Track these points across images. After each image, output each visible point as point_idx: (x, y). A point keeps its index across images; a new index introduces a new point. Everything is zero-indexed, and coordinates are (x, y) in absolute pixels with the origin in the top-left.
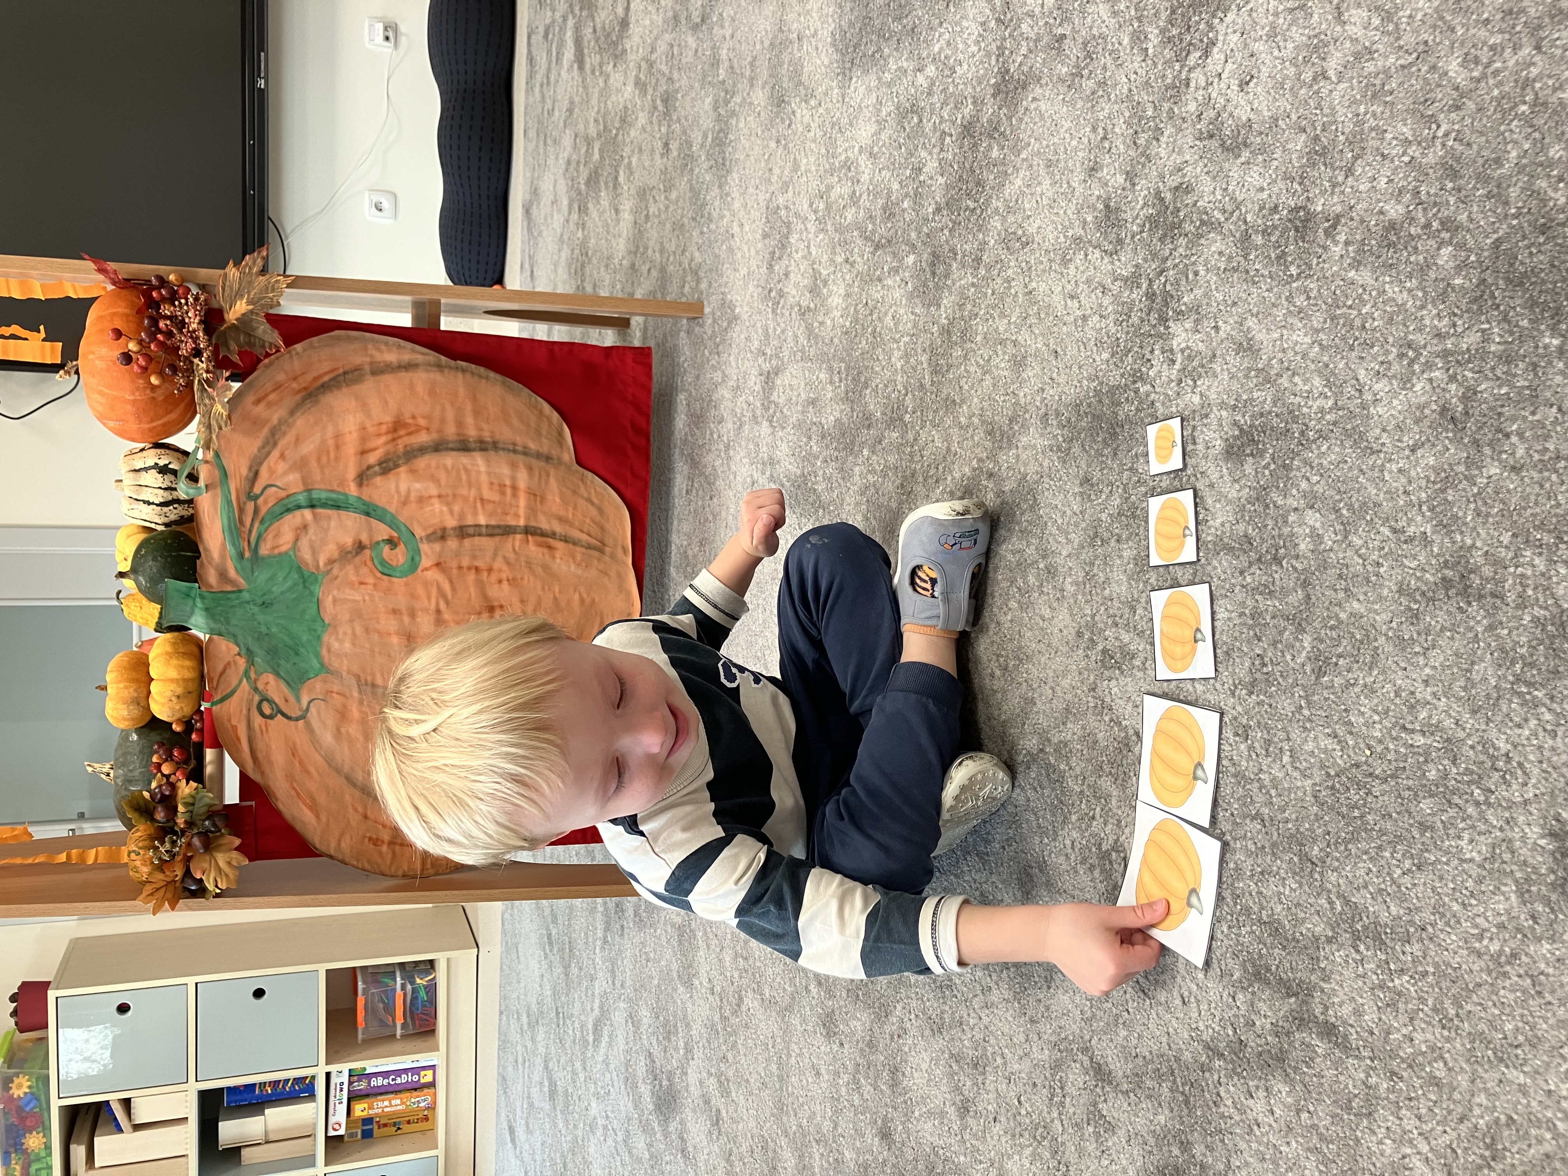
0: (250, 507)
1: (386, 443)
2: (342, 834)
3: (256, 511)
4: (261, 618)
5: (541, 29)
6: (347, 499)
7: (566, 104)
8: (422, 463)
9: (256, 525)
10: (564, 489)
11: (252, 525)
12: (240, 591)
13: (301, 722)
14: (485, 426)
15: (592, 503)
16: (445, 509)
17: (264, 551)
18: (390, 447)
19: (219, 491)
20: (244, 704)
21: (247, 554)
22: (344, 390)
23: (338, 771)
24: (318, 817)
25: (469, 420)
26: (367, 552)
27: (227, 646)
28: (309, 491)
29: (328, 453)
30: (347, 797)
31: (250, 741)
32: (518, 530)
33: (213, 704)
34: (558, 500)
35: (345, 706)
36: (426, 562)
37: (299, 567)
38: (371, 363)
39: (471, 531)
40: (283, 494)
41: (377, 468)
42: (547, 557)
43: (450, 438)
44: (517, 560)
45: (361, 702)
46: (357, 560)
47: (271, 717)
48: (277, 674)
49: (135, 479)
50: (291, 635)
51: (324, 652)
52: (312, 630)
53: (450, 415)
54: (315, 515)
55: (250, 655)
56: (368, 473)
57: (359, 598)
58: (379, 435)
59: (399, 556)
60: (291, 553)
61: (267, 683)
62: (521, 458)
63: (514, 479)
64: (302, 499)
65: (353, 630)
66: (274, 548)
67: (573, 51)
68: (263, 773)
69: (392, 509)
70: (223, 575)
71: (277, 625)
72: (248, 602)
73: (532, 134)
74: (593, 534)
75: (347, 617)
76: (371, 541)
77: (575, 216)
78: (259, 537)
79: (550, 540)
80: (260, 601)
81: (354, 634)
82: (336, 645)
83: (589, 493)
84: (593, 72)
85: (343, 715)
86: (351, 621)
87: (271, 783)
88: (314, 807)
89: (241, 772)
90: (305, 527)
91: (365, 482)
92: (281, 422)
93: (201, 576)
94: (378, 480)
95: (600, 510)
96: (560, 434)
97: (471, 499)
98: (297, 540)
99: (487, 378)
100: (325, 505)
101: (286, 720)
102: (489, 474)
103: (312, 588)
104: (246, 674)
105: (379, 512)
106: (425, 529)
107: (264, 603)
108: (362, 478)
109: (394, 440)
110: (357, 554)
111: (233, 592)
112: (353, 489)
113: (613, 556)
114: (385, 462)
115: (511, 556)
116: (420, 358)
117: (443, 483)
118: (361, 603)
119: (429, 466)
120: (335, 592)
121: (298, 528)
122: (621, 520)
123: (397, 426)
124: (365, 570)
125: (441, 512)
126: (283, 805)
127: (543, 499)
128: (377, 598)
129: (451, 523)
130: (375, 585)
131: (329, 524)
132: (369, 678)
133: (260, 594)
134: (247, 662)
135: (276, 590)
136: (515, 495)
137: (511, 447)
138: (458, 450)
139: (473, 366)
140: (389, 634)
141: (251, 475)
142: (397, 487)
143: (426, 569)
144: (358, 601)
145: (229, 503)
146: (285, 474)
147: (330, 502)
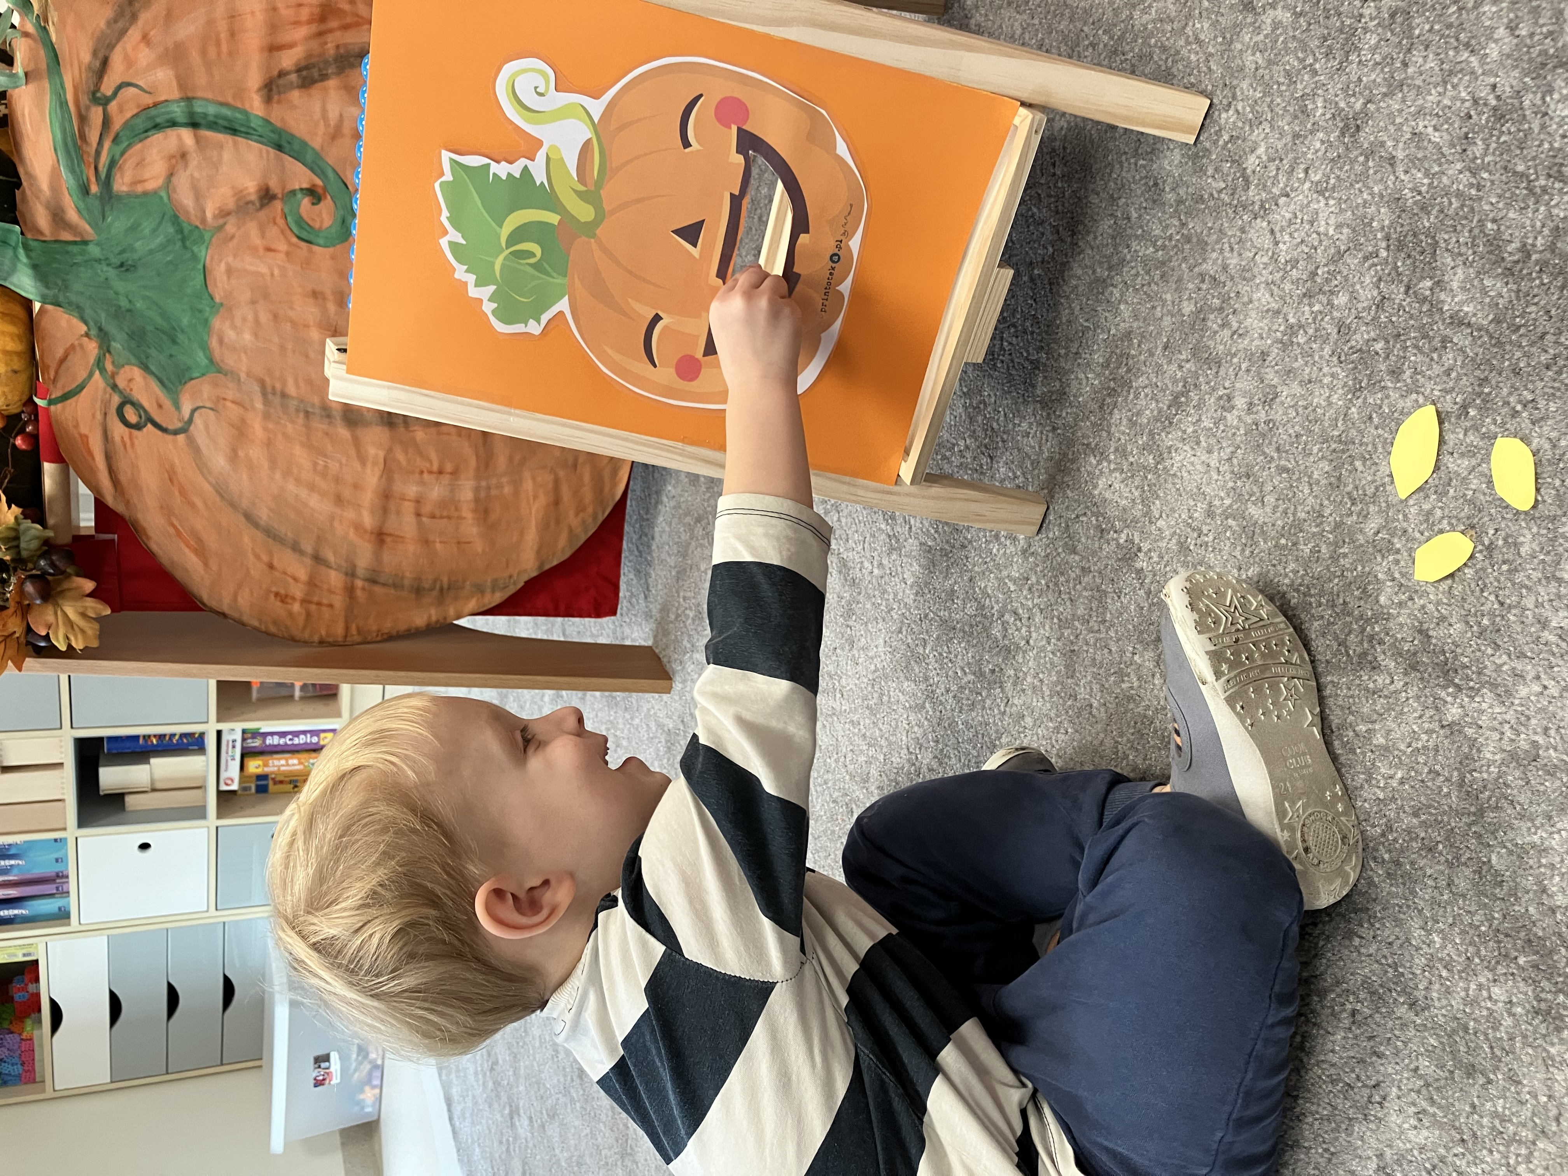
0: (96, 115)
1: (308, 38)
2: (240, 586)
3: (106, 122)
4: (119, 285)
6: (248, 119)
9: (107, 144)
11: (100, 143)
12: (85, 243)
13: (181, 438)
17: (120, 185)
18: (314, 44)
19: (46, 84)
20: (98, 404)
21: (94, 189)
23: (233, 505)
24: (206, 564)
26: (278, 205)
27: (68, 322)
28: (189, 100)
29: (218, 44)
30: (246, 539)
31: (108, 458)
33: (51, 402)
35: (243, 421)
37: (176, 216)
40: (148, 100)
41: (293, 77)
45: (266, 416)
46: (262, 214)
47: (138, 427)
48: (145, 368)
50: (164, 315)
51: (214, 343)
52: (196, 311)
54: (198, 140)
55: (104, 338)
56: (281, 82)
57: (264, 270)
58: (297, 23)
59: (324, 216)
60: (163, 194)
61: (130, 380)
64: (178, 111)
65: (256, 315)
66: (135, 183)
68: (127, 503)
69: (316, 143)
70: (58, 217)
71: (145, 298)
72: (98, 261)
75: (247, 296)
76: (283, 189)
78: (113, 164)
80: (116, 261)
81: (257, 321)
82: (230, 335)
85: (240, 431)
86: (253, 302)
87: (140, 516)
88: (201, 550)
89: (96, 499)
90: (183, 156)
91: (276, 98)
93: (23, 216)
94: (295, 95)
98: (171, 175)
100: (213, 126)
101: (159, 433)
103: (195, 249)
104: (99, 363)
105: (296, 146)
107: (122, 265)
108: (270, 90)
109: (320, 34)
110: (262, 206)
111: (75, 243)
112: (256, 105)
114: (307, 68)
118: (268, 278)
120: (230, 260)
121: (173, 157)
123: (327, 12)
124: (273, 232)
126: (158, 545)
128: (291, 273)
131: (220, 157)
132: (278, 386)
133: (117, 250)
134: (100, 347)
135: (141, 247)
140: (307, 326)
141: (97, 63)
142: (324, 111)
144: (262, 275)
145: (63, 104)
146: (149, 68)
147: (221, 122)
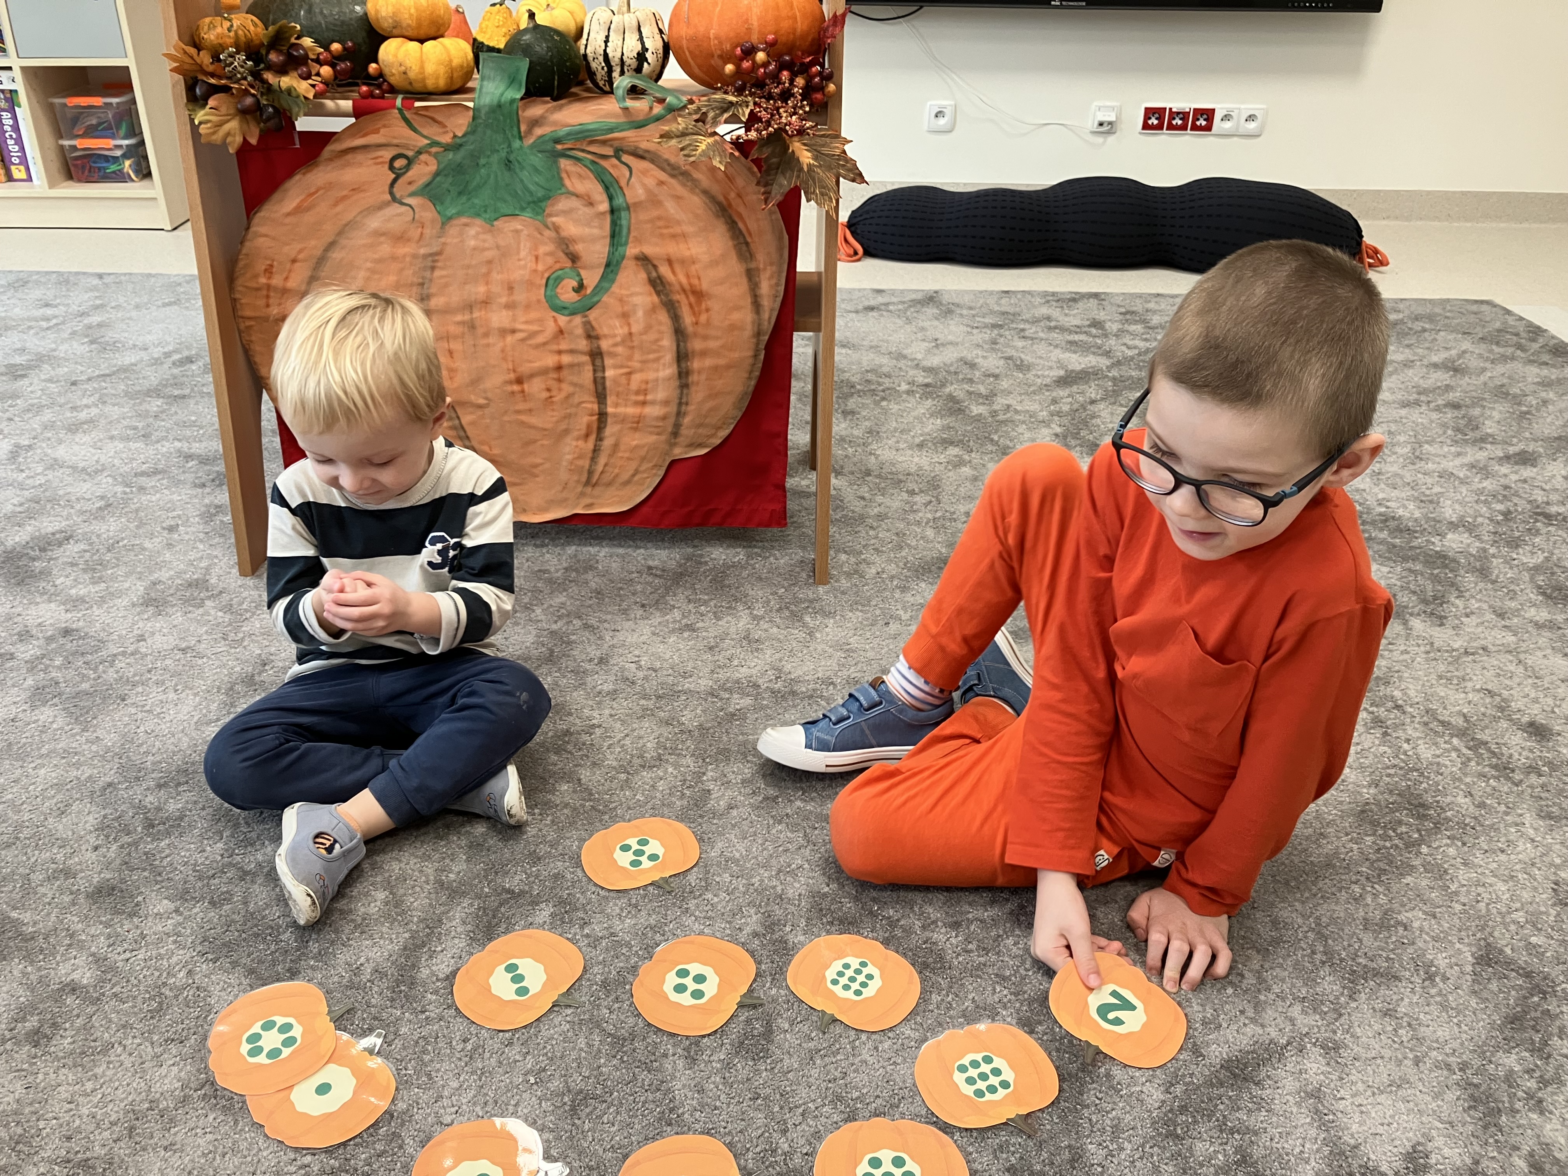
0: (609, 151)
1: (680, 284)
3: (605, 157)
4: (495, 158)
5: (1102, 316)
6: (621, 245)
7: (1028, 358)
8: (663, 317)
9: (589, 156)
10: (646, 449)
11: (589, 152)
12: (521, 138)
13: (388, 197)
14: (703, 377)
15: (634, 475)
16: (619, 339)
17: (564, 163)
18: (677, 287)
19: (622, 120)
20: (403, 141)
21: (559, 147)
22: (730, 243)
23: (340, 233)
24: (288, 214)
25: (708, 362)
26: (569, 264)
27: (462, 124)
28: (628, 208)
29: (667, 227)
30: (313, 243)
31: (365, 147)
32: (603, 406)
33: (400, 109)
34: (635, 443)
35: (409, 240)
36: (562, 320)
37: (549, 198)
38: (758, 269)
39: (598, 362)
40: (623, 183)
41: (654, 274)
42: (576, 434)
43: (689, 345)
44: (572, 406)
45: (415, 256)
46: (562, 255)
47: (391, 168)
48: (437, 174)
49: (630, 28)
50: (479, 187)
51: (464, 220)
52: (485, 208)
53: (713, 344)
54: (603, 213)
55: (454, 147)
56: (650, 267)
57: (523, 254)
58: (688, 276)
59: (567, 294)
60: (563, 190)
62: (673, 409)
63: (653, 403)
64: (619, 201)
65: (488, 249)
66: (567, 173)
67: (1078, 368)
68: (331, 160)
69: (615, 288)
70: (535, 123)
71: (489, 176)
72: (509, 146)
73: (1006, 305)
74: (603, 476)
75: (502, 243)
76: (580, 268)
77: (921, 378)
78: (578, 159)
79: (593, 437)
80: (512, 158)
81: (484, 249)
82: (472, 232)
83: (644, 472)
84: (1054, 401)
85: (400, 238)
86: (498, 247)
87: (321, 168)
88: (298, 210)
89: (335, 133)
90: (591, 204)
91: (640, 263)
92: (694, 181)
93: (533, 100)
94: (643, 275)
95: (627, 482)
96: (700, 446)
97: (630, 364)
99: (750, 378)
100: (614, 224)
101: (389, 182)
102: (657, 380)
103: (529, 210)
104: (435, 143)
105: (611, 276)
106: (596, 319)
107: (509, 161)
108: (643, 260)
109: (684, 291)
110: (566, 254)
111: (520, 132)
112: (632, 250)
113: (582, 494)
114: (662, 282)
115: (576, 399)
116: (766, 315)
117: (644, 337)
118: (517, 257)
119: (660, 323)
120: (525, 232)
121: (589, 197)
122: (619, 503)
123: (699, 295)
124: (550, 260)
125: (615, 336)
126: (300, 180)
127: (636, 429)
128: (523, 273)
129: (605, 345)
130: (535, 271)
131: (595, 227)
132: (439, 264)
133: (519, 158)
134: (448, 145)
135: (524, 175)
136: (636, 403)
137: (684, 400)
138: (678, 352)
139: (760, 365)
140: (487, 283)
141: (641, 153)
142: (637, 294)
143: (555, 321)
144: (518, 253)
145: (611, 130)
146: (644, 185)
147: (617, 229)
